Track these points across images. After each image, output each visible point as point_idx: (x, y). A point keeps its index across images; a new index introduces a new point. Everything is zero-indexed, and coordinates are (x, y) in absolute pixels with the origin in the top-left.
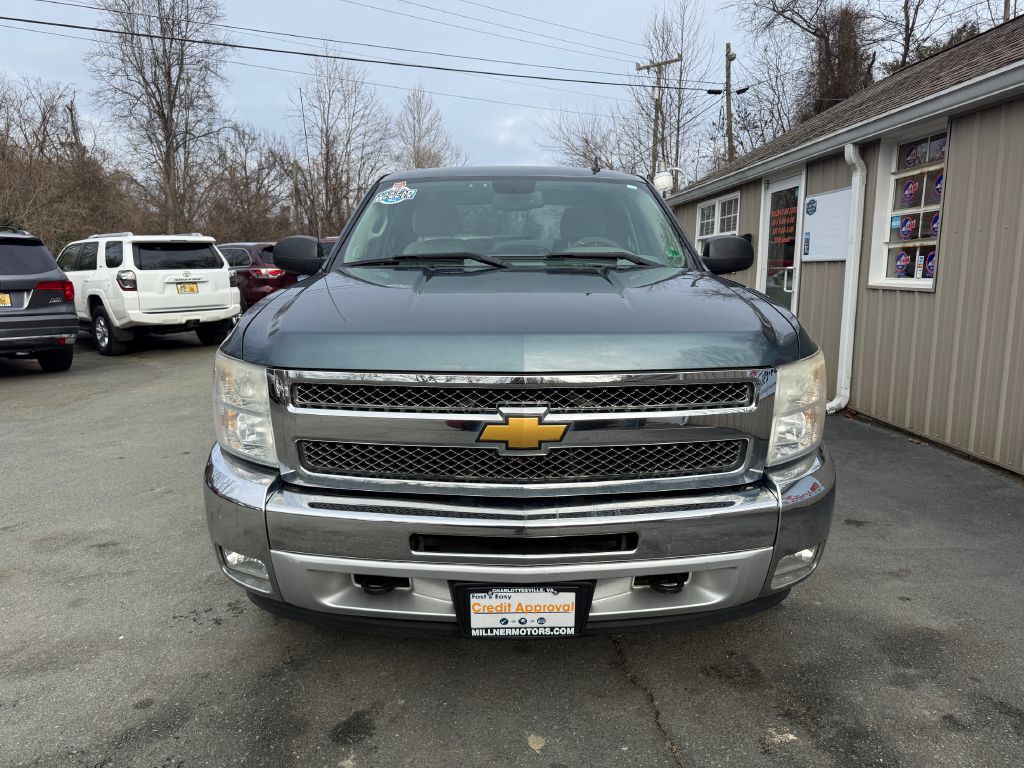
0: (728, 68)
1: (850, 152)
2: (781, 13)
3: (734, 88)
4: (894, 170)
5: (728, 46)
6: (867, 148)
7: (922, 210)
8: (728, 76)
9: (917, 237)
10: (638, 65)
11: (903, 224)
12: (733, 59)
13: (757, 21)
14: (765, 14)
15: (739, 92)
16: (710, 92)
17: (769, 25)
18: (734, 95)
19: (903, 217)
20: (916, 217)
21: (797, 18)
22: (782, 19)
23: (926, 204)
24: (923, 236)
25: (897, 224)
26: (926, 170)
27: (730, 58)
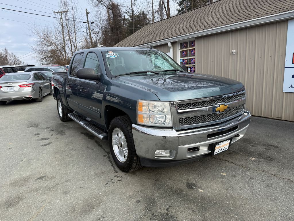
0: (87, 16)
1: (170, 44)
2: (100, 2)
3: (90, 22)
4: (179, 49)
5: (86, 9)
6: (173, 43)
7: (188, 58)
8: (88, 18)
9: (187, 64)
10: (54, 11)
11: (183, 61)
12: (89, 13)
13: (93, 3)
14: (95, 2)
15: (92, 23)
16: (83, 22)
17: (97, 5)
18: (90, 24)
19: (183, 60)
20: (187, 59)
21: (104, 4)
22: (100, 4)
23: (189, 57)
24: (189, 64)
25: (182, 61)
26: (188, 49)
27: (88, 13)
